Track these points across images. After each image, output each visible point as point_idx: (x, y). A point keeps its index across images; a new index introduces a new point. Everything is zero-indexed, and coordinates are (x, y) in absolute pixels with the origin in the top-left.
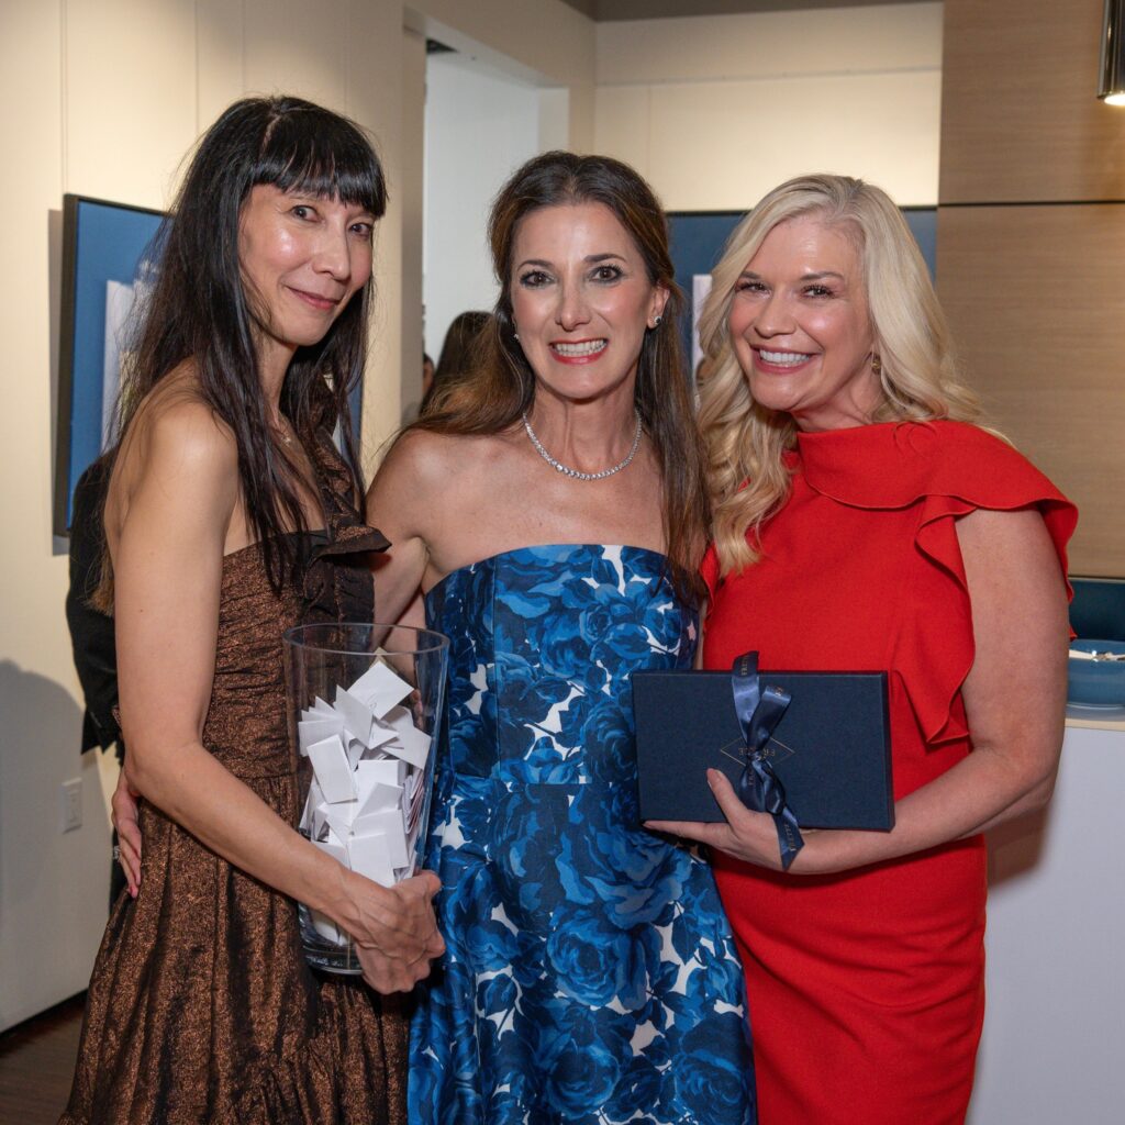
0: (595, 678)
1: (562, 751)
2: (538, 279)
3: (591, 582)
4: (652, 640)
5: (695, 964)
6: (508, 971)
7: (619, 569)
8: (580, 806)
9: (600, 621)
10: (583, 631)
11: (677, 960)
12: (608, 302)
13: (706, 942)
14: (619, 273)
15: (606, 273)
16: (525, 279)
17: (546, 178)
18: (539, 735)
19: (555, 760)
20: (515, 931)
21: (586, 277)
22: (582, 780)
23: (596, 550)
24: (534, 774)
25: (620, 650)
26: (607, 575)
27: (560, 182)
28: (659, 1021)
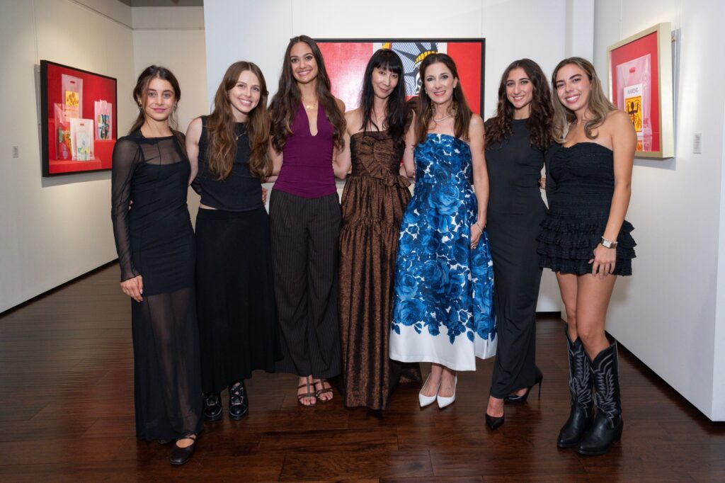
0: (435, 161)
1: (431, 176)
2: (430, 80)
3: (434, 140)
4: (445, 152)
5: (459, 226)
6: (416, 224)
7: (440, 138)
8: (435, 188)
9: (435, 149)
10: (432, 150)
11: (455, 224)
12: (446, 83)
13: (462, 221)
14: (447, 77)
15: (445, 77)
16: (428, 80)
17: (430, 59)
18: (426, 172)
19: (429, 178)
20: (418, 214)
21: (440, 78)
22: (435, 182)
23: (436, 135)
24: (426, 181)
25: (439, 155)
26: (437, 139)
27: (434, 59)
28: (449, 236)
